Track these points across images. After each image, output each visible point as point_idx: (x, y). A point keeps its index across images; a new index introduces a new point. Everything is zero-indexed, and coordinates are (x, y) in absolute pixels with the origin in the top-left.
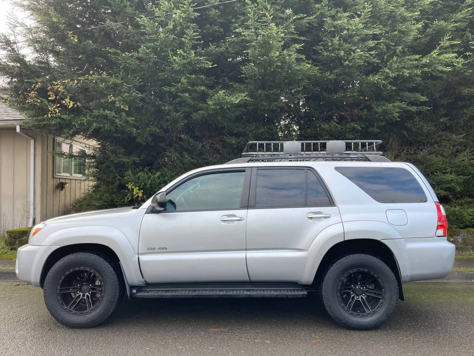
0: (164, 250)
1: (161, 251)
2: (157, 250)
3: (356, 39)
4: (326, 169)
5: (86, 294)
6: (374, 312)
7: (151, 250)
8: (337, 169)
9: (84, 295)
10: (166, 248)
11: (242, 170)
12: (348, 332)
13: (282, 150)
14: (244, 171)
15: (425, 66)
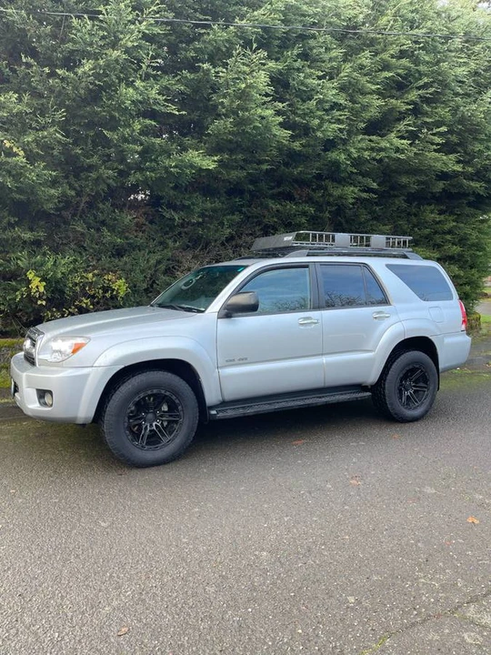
0: (244, 361)
1: (241, 362)
2: (237, 362)
3: (327, 106)
4: (378, 266)
5: (154, 424)
6: (422, 403)
7: (231, 362)
8: (388, 266)
9: (151, 425)
10: (246, 359)
11: (305, 266)
12: (407, 425)
13: (333, 240)
14: (307, 267)
15: (381, 150)
